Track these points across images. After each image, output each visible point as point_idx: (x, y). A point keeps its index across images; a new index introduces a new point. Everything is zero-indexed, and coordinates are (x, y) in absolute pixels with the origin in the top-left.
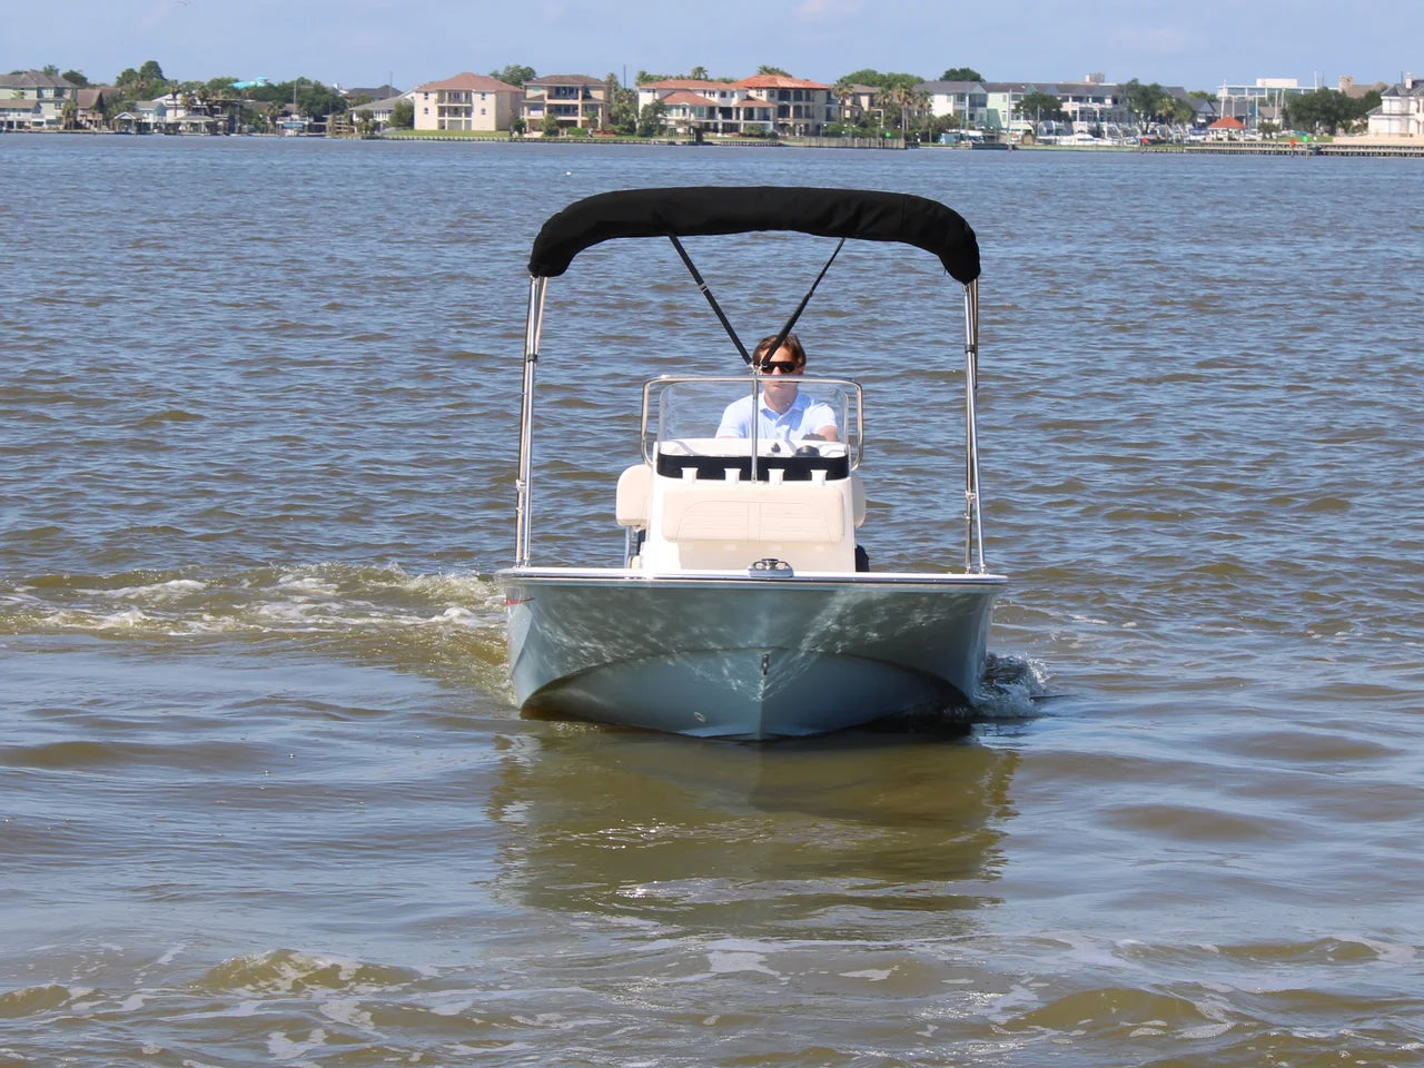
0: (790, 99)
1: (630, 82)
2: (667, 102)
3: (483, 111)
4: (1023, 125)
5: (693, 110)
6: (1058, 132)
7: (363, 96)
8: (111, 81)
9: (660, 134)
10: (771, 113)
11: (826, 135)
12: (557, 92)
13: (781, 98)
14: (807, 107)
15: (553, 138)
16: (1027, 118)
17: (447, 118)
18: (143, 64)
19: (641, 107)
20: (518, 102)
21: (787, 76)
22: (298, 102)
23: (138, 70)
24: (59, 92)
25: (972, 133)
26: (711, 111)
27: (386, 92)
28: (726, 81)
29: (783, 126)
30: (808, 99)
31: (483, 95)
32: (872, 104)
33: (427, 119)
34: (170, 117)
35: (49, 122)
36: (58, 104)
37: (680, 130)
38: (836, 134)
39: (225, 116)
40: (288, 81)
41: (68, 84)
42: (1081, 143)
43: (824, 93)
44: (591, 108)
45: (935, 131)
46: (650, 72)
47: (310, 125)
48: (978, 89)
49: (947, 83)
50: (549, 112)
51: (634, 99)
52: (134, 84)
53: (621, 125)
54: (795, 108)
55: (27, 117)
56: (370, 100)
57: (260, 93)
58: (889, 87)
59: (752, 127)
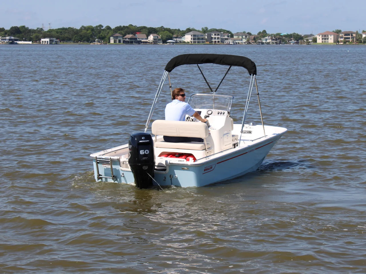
1: (360, 32)
3: (331, 39)
7: (307, 36)
8: (256, 34)
12: (346, 35)
15: (345, 44)
17: (323, 40)
19: (363, 37)
20: (338, 37)
22: (293, 38)
23: (262, 32)
24: (246, 36)
27: (311, 35)
31: (331, 35)
33: (319, 41)
34: (268, 41)
35: (244, 42)
36: (246, 39)
39: (279, 41)
40: (291, 33)
41: (248, 35)
44: (353, 38)
47: (296, 42)
50: (344, 39)
51: (361, 36)
52: (261, 34)
53: (359, 41)
55: (240, 42)
56: (308, 37)
57: (285, 36)
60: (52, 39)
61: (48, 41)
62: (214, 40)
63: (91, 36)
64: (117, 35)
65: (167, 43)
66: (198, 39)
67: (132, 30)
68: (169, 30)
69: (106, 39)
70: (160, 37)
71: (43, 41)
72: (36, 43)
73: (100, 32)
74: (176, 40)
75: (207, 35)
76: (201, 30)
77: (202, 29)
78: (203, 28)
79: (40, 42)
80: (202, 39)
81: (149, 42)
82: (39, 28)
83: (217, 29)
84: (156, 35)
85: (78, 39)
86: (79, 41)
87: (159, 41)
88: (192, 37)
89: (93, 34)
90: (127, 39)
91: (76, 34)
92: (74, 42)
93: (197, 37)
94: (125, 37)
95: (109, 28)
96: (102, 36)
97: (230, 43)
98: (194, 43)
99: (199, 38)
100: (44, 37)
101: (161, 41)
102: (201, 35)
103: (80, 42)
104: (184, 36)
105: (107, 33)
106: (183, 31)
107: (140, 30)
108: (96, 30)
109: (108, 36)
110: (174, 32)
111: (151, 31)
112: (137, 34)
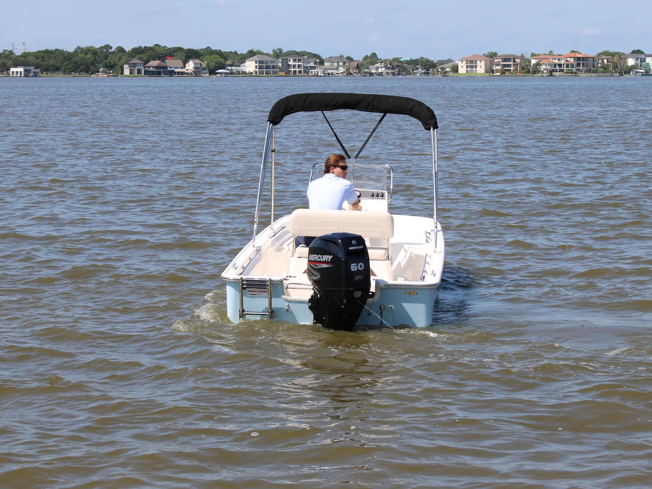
0: (581, 61)
1: (528, 56)
2: (541, 63)
3: (481, 67)
5: (549, 65)
7: (442, 62)
8: (361, 60)
9: (538, 73)
10: (575, 65)
11: (592, 72)
12: (504, 60)
13: (578, 61)
14: (586, 63)
15: (503, 75)
17: (469, 69)
18: (371, 54)
19: (532, 64)
20: (492, 64)
21: (580, 53)
22: (421, 65)
23: (369, 55)
24: (344, 63)
25: (641, 71)
26: (555, 65)
27: (449, 61)
28: (559, 55)
29: (579, 70)
30: (587, 60)
31: (481, 61)
32: (608, 62)
33: (462, 70)
34: (380, 70)
35: (341, 73)
36: (344, 67)
37: (545, 72)
38: (597, 72)
39: (397, 70)
40: (417, 58)
41: (347, 61)
43: (592, 59)
44: (516, 65)
45: (629, 70)
47: (425, 72)
48: (643, 56)
49: (633, 54)
50: (502, 66)
51: (530, 62)
52: (368, 60)
53: (525, 70)
54: (582, 64)
55: (334, 71)
56: (444, 64)
57: (408, 62)
58: (614, 56)
59: (568, 70)
60: (27, 68)
61: (21, 72)
62: (292, 70)
63: (93, 64)
64: (135, 61)
65: (216, 74)
66: (267, 67)
67: (160, 53)
68: (219, 53)
69: (117, 67)
70: (204, 65)
71: (13, 72)
72: (2, 74)
73: (106, 58)
74: (232, 69)
75: (280, 61)
76: (272, 53)
77: (274, 51)
79: (8, 73)
80: (274, 67)
81: (187, 73)
82: (6, 50)
83: (298, 51)
84: (198, 61)
85: (70, 69)
86: (73, 71)
87: (204, 71)
88: (257, 64)
89: (95, 59)
91: (68, 60)
92: (64, 72)
93: (265, 65)
94: (147, 65)
95: (121, 50)
96: (110, 63)
97: (318, 74)
98: (260, 74)
99: (268, 66)
100: (16, 66)
101: (207, 71)
102: (272, 62)
103: (73, 73)
104: (245, 62)
105: (118, 58)
106: (241, 54)
107: (173, 53)
108: (100, 54)
109: (120, 64)
110: (228, 56)
111: (191, 54)
112: (167, 59)
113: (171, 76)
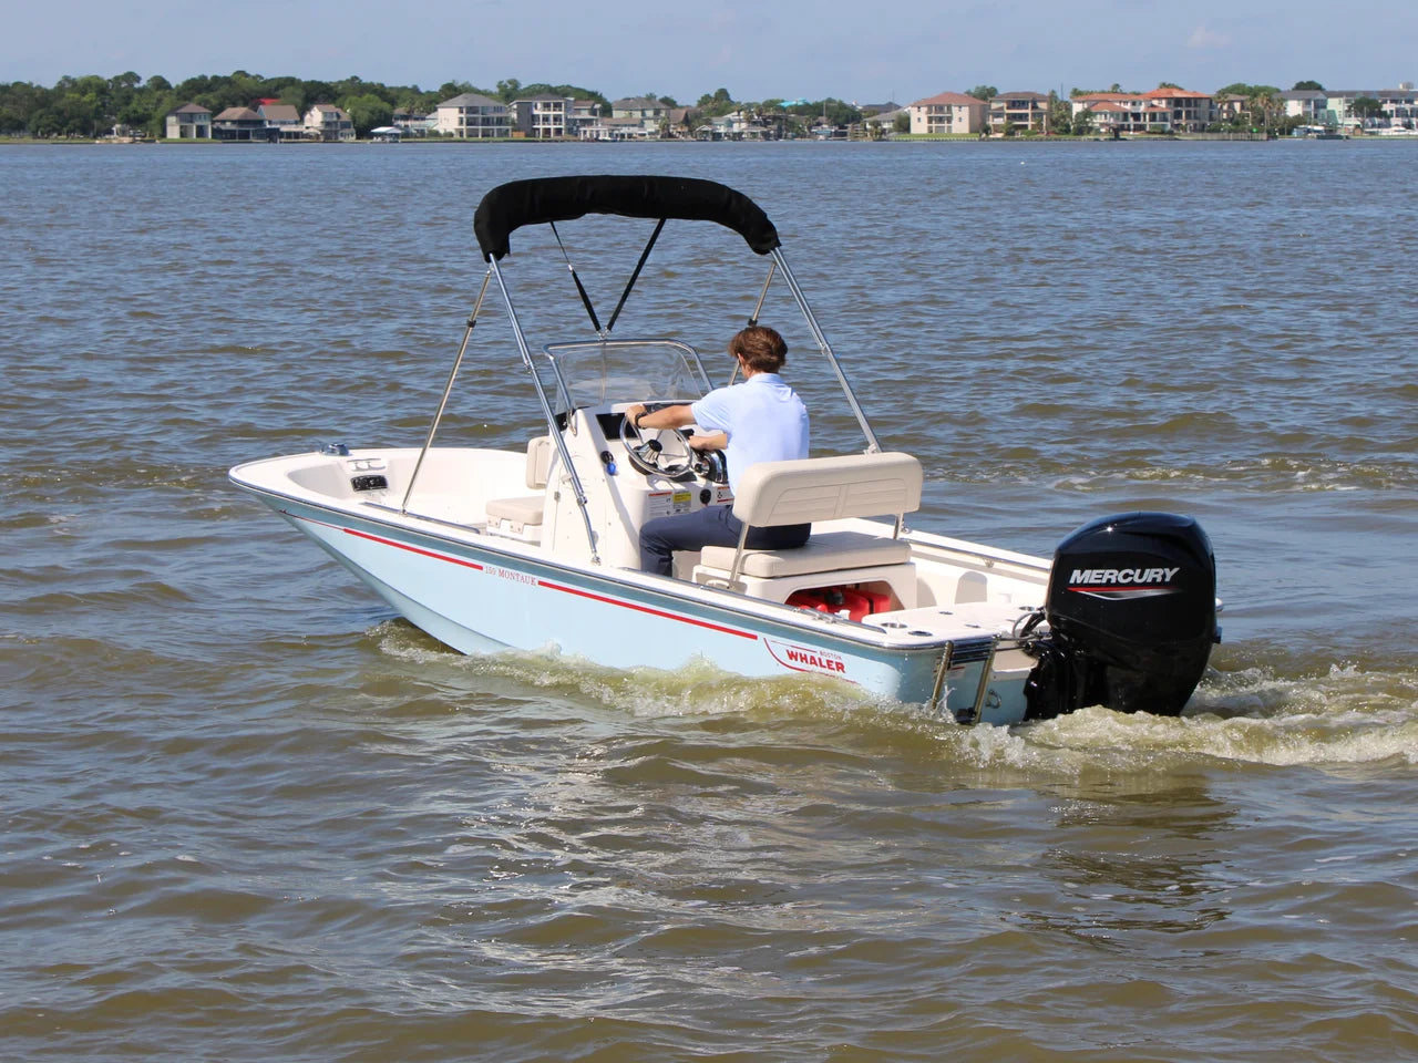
0: (1185, 106)
1: (1065, 96)
2: (1093, 110)
3: (960, 119)
4: (1353, 121)
5: (1112, 115)
6: (1380, 126)
7: (874, 110)
8: (694, 104)
9: (1089, 133)
10: (1169, 116)
11: (1209, 131)
12: (1013, 104)
13: (1176, 105)
14: (1195, 112)
15: (1010, 138)
16: (1356, 116)
17: (934, 125)
18: (716, 91)
19: (1074, 114)
20: (985, 112)
21: (1181, 89)
22: (827, 115)
23: (713, 95)
24: (657, 112)
25: (1316, 128)
26: (1125, 115)
27: (889, 107)
28: (1138, 94)
29: (1177, 126)
30: (1196, 106)
31: (960, 107)
32: (1242, 107)
33: (919, 126)
34: (736, 128)
35: (650, 134)
36: (656, 120)
37: (1103, 130)
38: (1216, 130)
39: (775, 127)
40: (819, 101)
41: (663, 106)
42: (1396, 133)
43: (1207, 101)
44: (1038, 115)
45: (1289, 126)
46: (1081, 89)
47: (836, 132)
48: (1321, 96)
49: (1298, 92)
50: (1008, 118)
51: (1069, 108)
52: (710, 105)
53: (1060, 127)
54: (1186, 112)
55: (635, 131)
56: (878, 113)
57: (799, 110)
58: (1255, 95)
59: (1155, 127)
62: (541, 127)
63: (98, 114)
64: (192, 108)
65: (372, 136)
66: (486, 121)
67: (247, 90)
68: (380, 91)
69: (152, 122)
70: (346, 116)
73: (128, 100)
74: (406, 126)
75: (515, 107)
76: (495, 90)
77: (500, 85)
78: (501, 82)
80: (500, 121)
81: (307, 134)
83: (553, 86)
84: (331, 108)
85: (49, 125)
86: (54, 130)
87: (346, 131)
88: (462, 115)
89: (104, 105)
90: (228, 124)
91: (42, 106)
92: (34, 135)
93: (480, 116)
94: (220, 117)
95: (160, 83)
96: (135, 112)
97: (598, 135)
98: (469, 136)
99: (488, 119)
101: (353, 130)
102: (497, 109)
103: (55, 135)
104: (436, 110)
105: (155, 101)
106: (428, 92)
107: (276, 89)
108: (113, 93)
109: (158, 114)
110: (398, 97)
111: (315, 93)
112: (263, 103)
113: (272, 140)
